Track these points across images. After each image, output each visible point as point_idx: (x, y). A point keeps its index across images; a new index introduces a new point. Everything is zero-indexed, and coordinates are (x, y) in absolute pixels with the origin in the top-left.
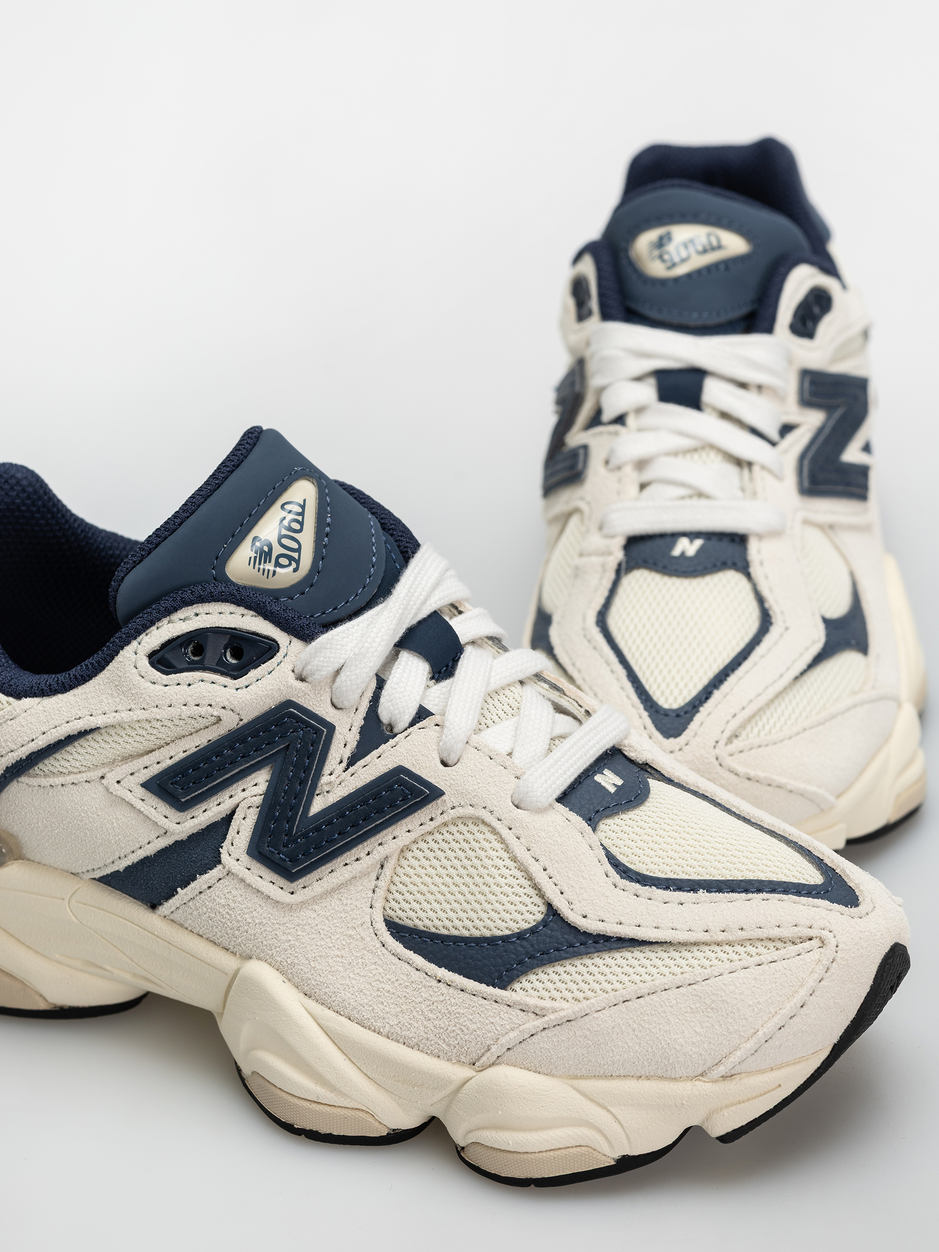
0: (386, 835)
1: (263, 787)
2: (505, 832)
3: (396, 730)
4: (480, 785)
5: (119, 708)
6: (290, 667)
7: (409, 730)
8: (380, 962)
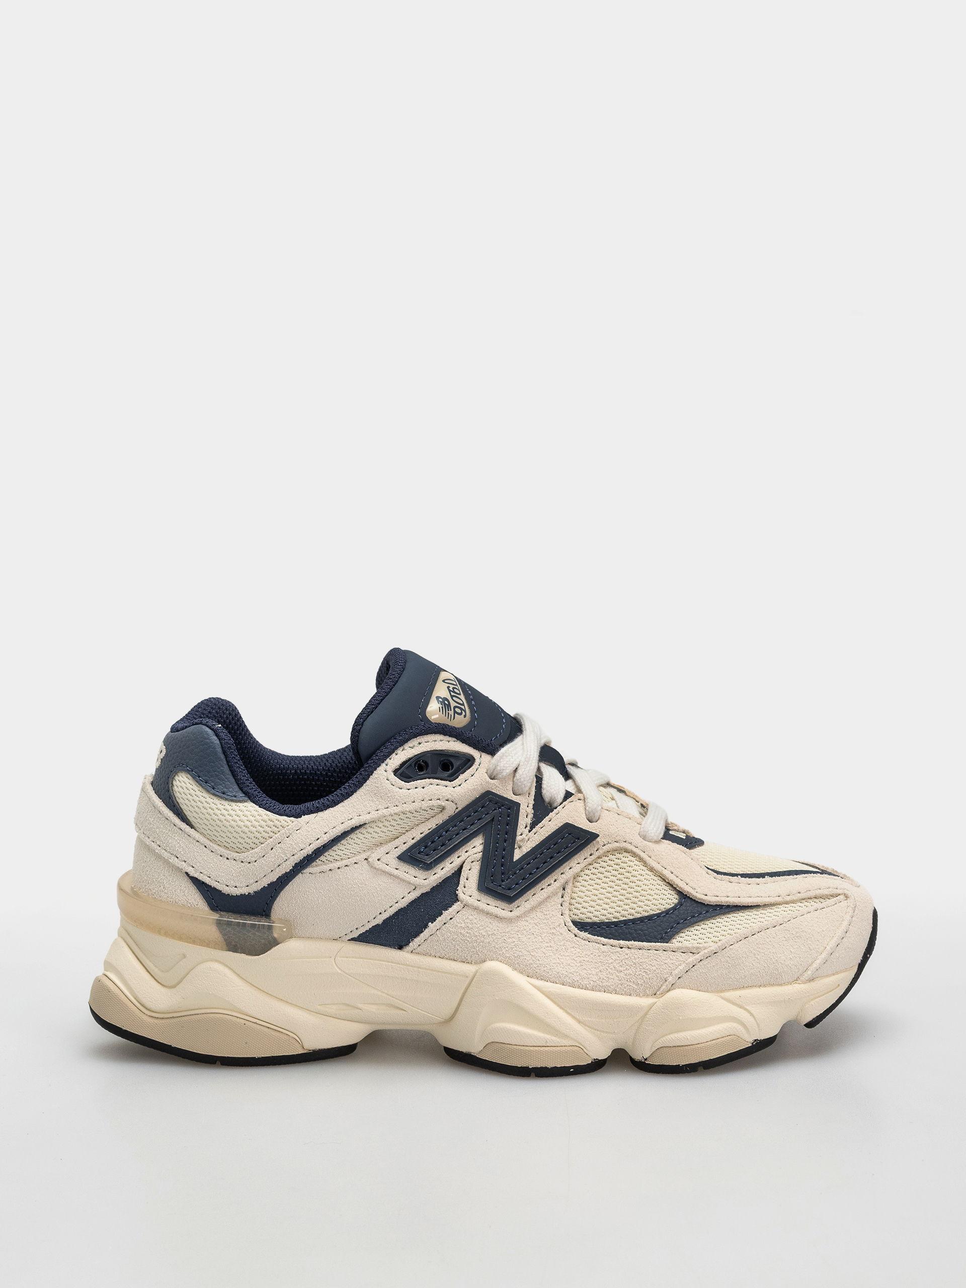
0: (565, 867)
1: (480, 848)
2: (642, 854)
3: (555, 805)
4: (619, 829)
5: (380, 807)
6: (485, 771)
7: (564, 803)
8: (577, 946)
